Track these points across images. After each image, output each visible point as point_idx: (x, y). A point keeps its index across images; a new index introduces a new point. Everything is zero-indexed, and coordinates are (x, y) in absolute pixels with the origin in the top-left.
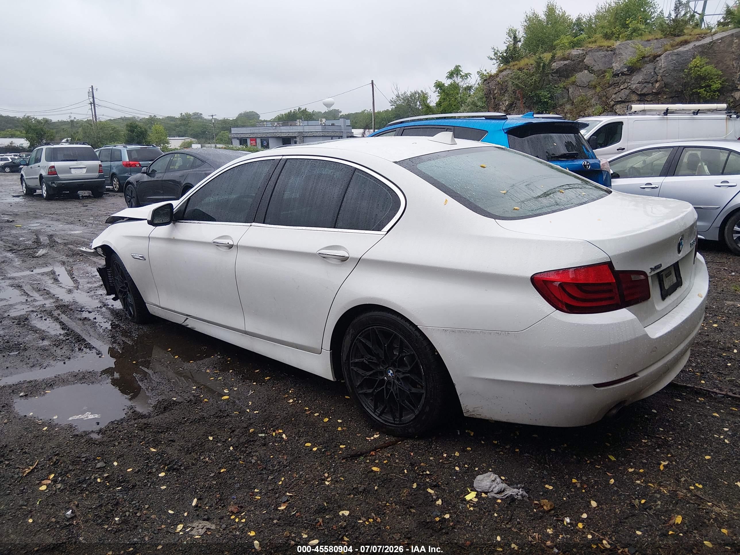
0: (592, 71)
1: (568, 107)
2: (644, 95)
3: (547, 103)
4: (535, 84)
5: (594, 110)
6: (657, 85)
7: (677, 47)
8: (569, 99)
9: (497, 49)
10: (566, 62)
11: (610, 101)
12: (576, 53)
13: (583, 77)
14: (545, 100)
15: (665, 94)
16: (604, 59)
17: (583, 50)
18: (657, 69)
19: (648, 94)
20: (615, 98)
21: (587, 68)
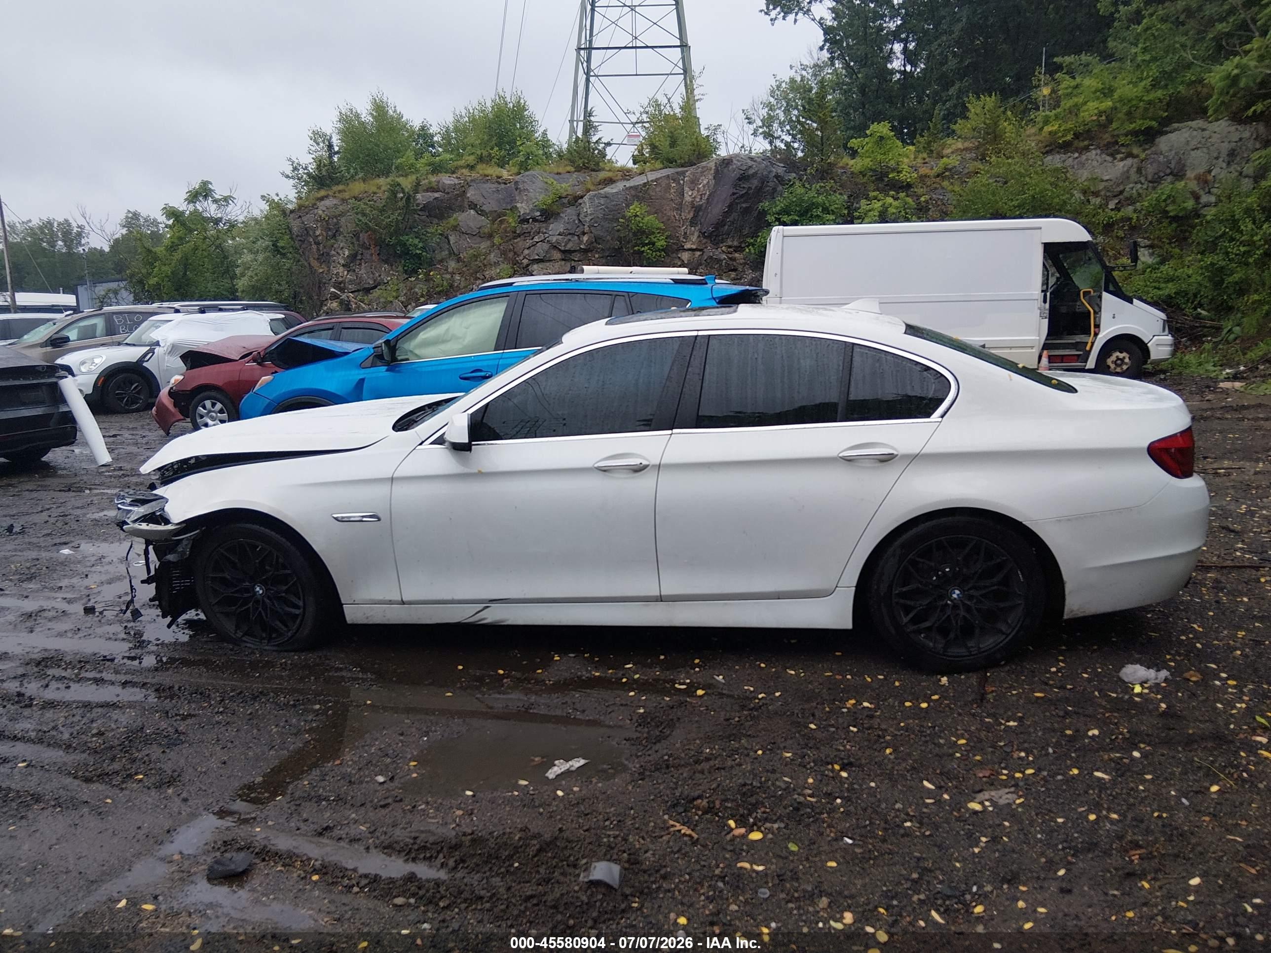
0: (481, 213)
1: (452, 265)
2: (570, 252)
3: (419, 256)
4: (397, 225)
5: (498, 271)
6: (585, 238)
7: (600, 186)
8: (452, 253)
9: (296, 161)
10: (437, 195)
11: (521, 258)
12: (449, 182)
13: (468, 218)
14: (418, 252)
15: (597, 252)
16: (496, 195)
17: (457, 178)
18: (582, 216)
19: (575, 251)
20: (528, 255)
21: (473, 206)
